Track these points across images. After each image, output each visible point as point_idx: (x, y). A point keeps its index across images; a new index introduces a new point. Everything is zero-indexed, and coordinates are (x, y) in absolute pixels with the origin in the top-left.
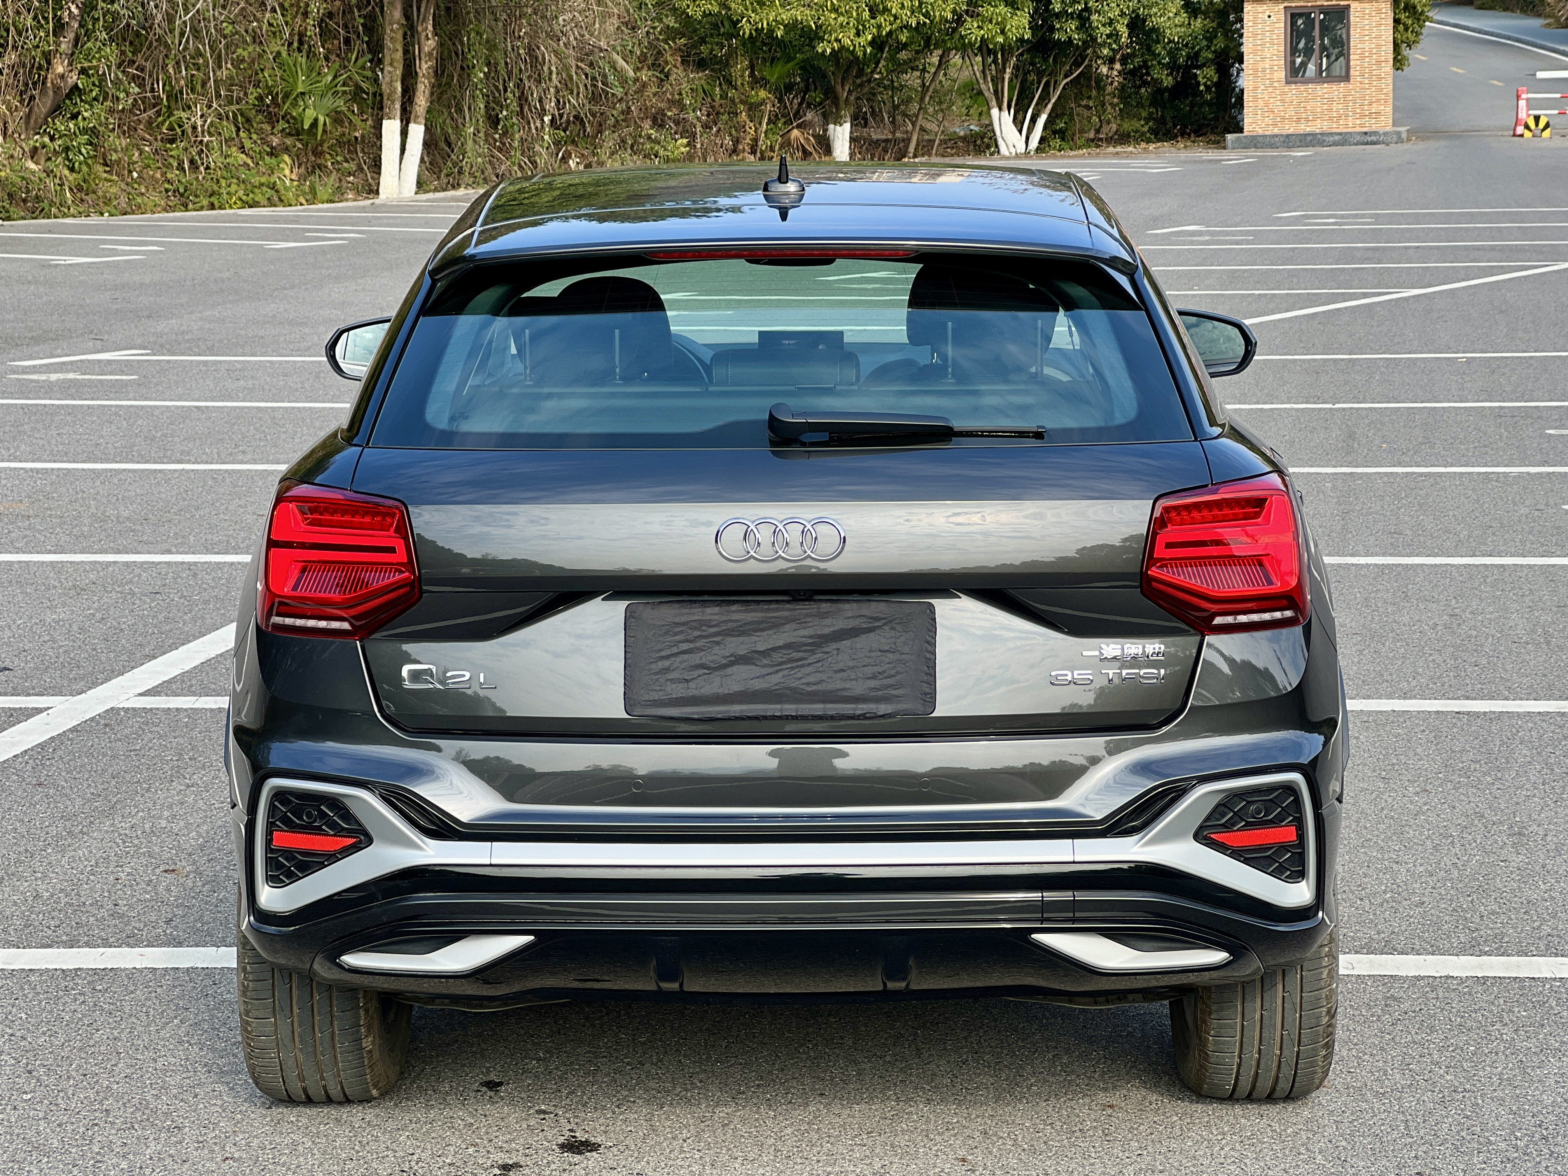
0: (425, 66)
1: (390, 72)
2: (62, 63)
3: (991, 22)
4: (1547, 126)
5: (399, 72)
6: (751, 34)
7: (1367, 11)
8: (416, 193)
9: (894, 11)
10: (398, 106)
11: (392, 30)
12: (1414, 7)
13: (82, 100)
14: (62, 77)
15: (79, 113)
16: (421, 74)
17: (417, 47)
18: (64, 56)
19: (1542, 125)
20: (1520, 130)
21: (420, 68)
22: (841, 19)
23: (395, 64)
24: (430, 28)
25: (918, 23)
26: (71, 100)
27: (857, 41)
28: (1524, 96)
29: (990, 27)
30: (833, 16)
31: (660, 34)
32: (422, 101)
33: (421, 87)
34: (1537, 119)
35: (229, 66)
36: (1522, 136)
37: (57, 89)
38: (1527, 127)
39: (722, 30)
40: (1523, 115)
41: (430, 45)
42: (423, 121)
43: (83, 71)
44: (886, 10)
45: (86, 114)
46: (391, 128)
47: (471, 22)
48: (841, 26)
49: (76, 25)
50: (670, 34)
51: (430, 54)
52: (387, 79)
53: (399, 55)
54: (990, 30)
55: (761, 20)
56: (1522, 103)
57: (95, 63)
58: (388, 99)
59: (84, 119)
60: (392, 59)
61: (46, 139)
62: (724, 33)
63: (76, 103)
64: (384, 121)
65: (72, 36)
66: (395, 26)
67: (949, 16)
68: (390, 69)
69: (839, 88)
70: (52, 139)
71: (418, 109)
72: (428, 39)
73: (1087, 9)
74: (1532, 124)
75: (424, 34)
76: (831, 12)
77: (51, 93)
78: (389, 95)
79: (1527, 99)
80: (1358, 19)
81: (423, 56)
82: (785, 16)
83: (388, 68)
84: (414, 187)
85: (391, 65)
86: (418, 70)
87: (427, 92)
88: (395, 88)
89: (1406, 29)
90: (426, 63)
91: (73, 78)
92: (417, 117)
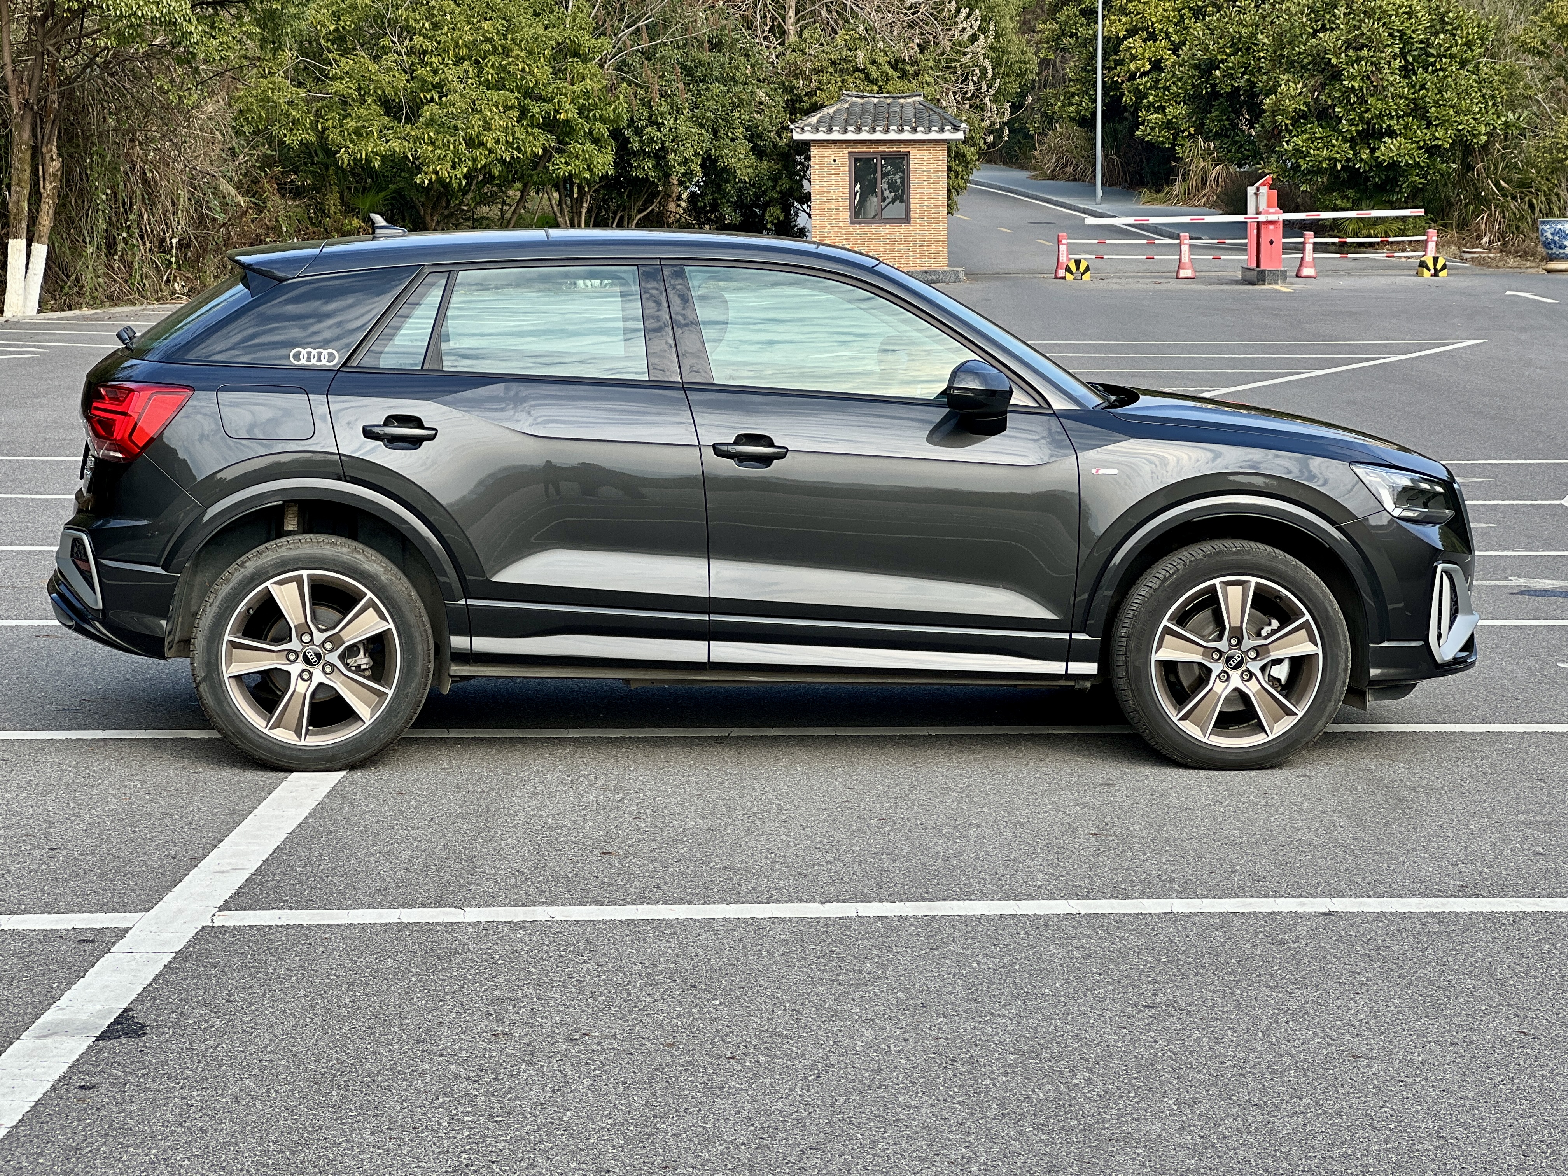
0: (49, 187)
1: (17, 192)
3: (577, 157)
4: (1087, 269)
5: (26, 192)
6: (349, 164)
7: (926, 158)
8: (39, 312)
9: (489, 146)
10: (24, 225)
11: (20, 151)
12: (964, 156)
16: (45, 195)
17: (41, 168)
19: (1082, 269)
20: (1061, 273)
21: (44, 188)
22: (439, 151)
23: (23, 184)
24: (54, 149)
25: (512, 158)
27: (454, 173)
28: (1064, 241)
29: (577, 163)
30: (430, 148)
31: (257, 161)
32: (46, 221)
33: (45, 207)
34: (1078, 263)
36: (1064, 278)
38: (1068, 270)
39: (316, 159)
40: (1063, 259)
41: (55, 165)
42: (47, 241)
44: (482, 144)
46: (16, 247)
47: (94, 144)
48: (439, 158)
50: (266, 162)
51: (55, 175)
52: (14, 199)
53: (27, 175)
54: (576, 166)
55: (360, 151)
56: (1063, 248)
58: (15, 218)
60: (19, 179)
62: (318, 162)
64: (10, 241)
66: (23, 147)
67: (541, 152)
68: (18, 189)
69: (428, 218)
71: (41, 228)
72: (53, 160)
73: (663, 148)
74: (1073, 267)
75: (48, 156)
76: (427, 144)
78: (17, 214)
79: (1067, 244)
80: (917, 166)
81: (47, 177)
82: (383, 148)
83: (14, 188)
84: (36, 306)
85: (19, 185)
86: (42, 190)
87: (51, 212)
88: (23, 208)
89: (957, 177)
90: (51, 183)
92: (40, 236)
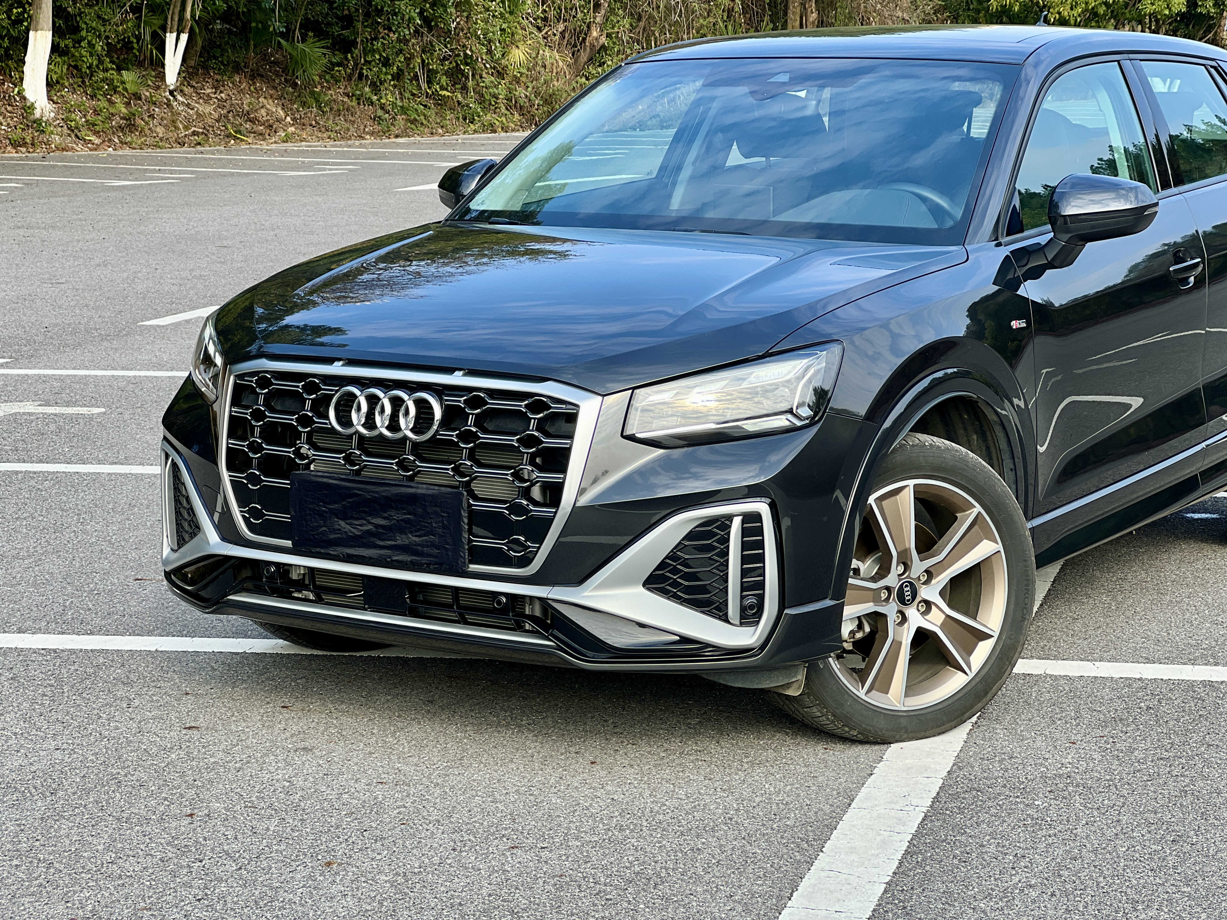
2: (596, 30)
6: (997, 8)
11: (794, 7)
13: (606, 54)
14: (597, 39)
15: (604, 63)
17: (805, 18)
18: (598, 25)
24: (813, 5)
26: (599, 54)
27: (1072, 13)
31: (931, 9)
35: (694, 31)
37: (592, 46)
39: (971, 7)
41: (814, 16)
43: (609, 36)
45: (610, 63)
49: (607, 5)
51: (813, 23)
53: (798, 23)
54: (1159, 6)
57: (616, 30)
59: (608, 66)
60: (793, 26)
61: (584, 80)
62: (973, 9)
63: (603, 56)
65: (603, 12)
66: (796, 4)
70: (587, 79)
72: (812, 13)
75: (809, 10)
77: (588, 49)
81: (808, 24)
91: (603, 40)
